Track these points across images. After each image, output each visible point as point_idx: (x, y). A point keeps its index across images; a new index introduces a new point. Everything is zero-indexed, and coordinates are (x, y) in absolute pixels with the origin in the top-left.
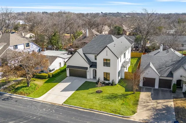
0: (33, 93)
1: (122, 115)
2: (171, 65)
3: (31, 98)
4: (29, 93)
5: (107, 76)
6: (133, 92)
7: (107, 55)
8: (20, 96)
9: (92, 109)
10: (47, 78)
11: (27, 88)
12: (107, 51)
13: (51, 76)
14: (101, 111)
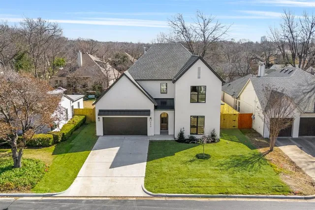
0: (43, 180)
1: (301, 194)
2: (311, 91)
3: (44, 196)
4: (32, 184)
5: (197, 123)
6: (269, 149)
7: (199, 78)
8: (7, 196)
9: (227, 193)
10: (50, 144)
11: (17, 171)
12: (199, 69)
13: (60, 139)
14: (249, 194)
